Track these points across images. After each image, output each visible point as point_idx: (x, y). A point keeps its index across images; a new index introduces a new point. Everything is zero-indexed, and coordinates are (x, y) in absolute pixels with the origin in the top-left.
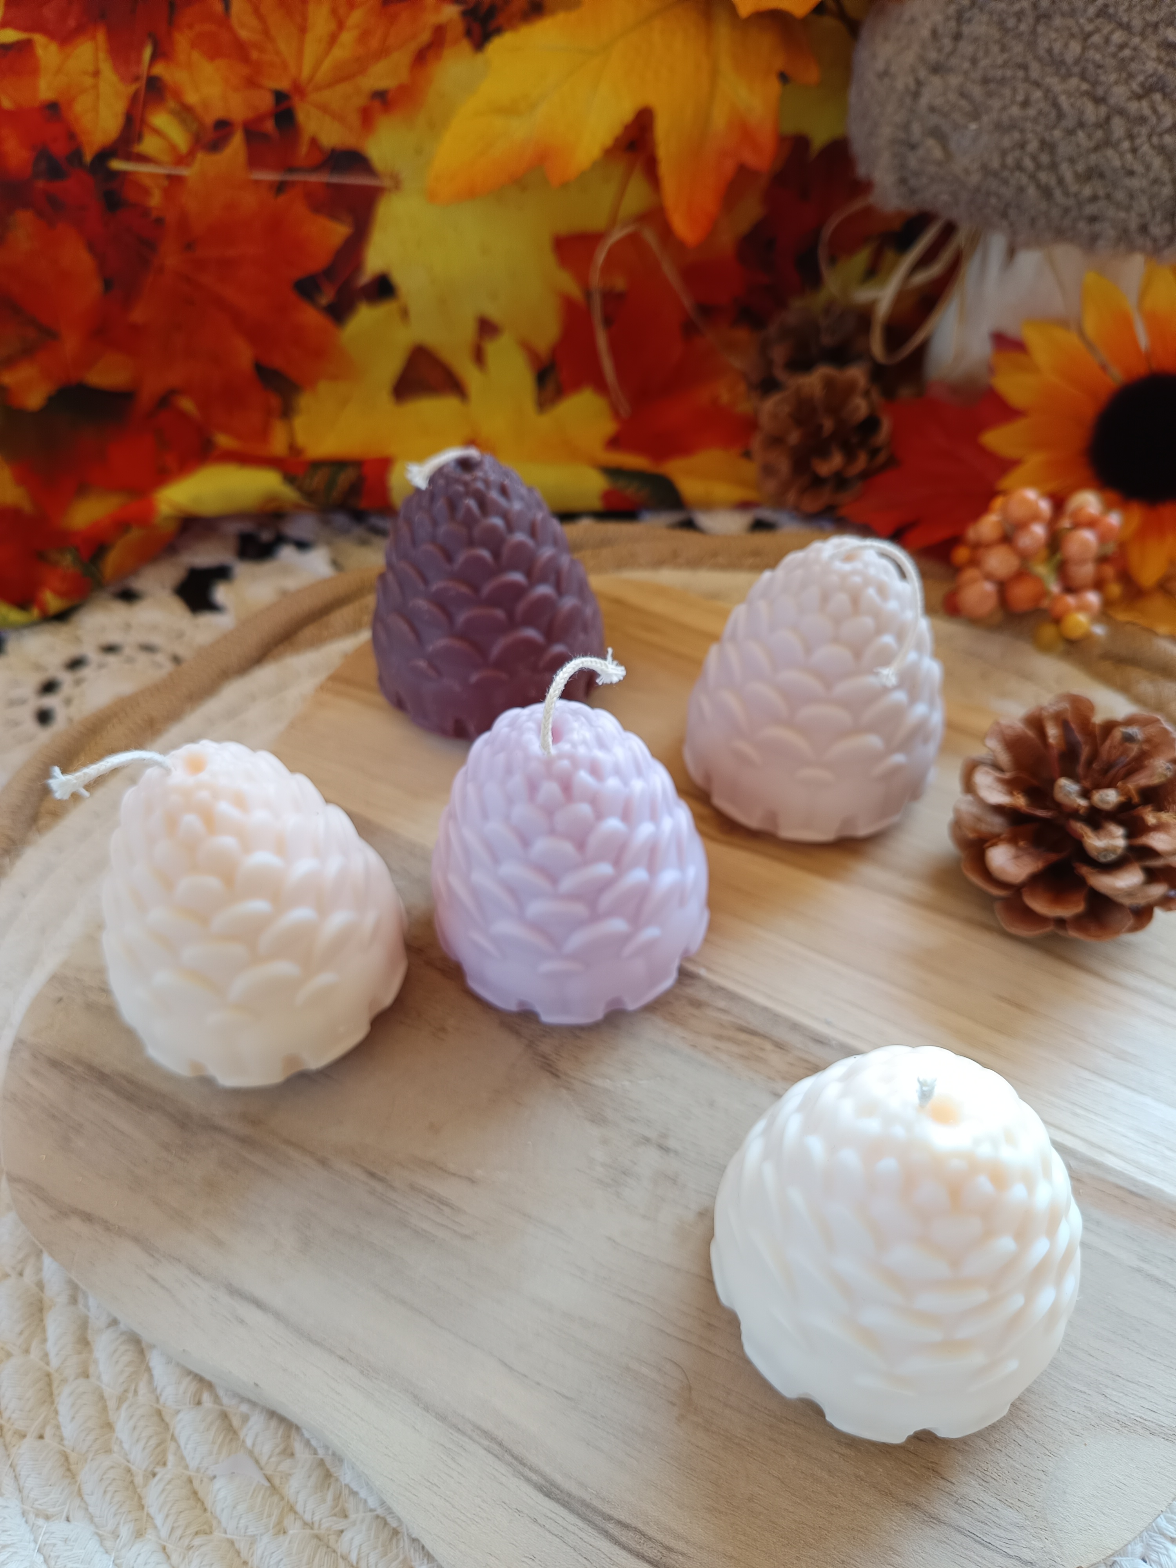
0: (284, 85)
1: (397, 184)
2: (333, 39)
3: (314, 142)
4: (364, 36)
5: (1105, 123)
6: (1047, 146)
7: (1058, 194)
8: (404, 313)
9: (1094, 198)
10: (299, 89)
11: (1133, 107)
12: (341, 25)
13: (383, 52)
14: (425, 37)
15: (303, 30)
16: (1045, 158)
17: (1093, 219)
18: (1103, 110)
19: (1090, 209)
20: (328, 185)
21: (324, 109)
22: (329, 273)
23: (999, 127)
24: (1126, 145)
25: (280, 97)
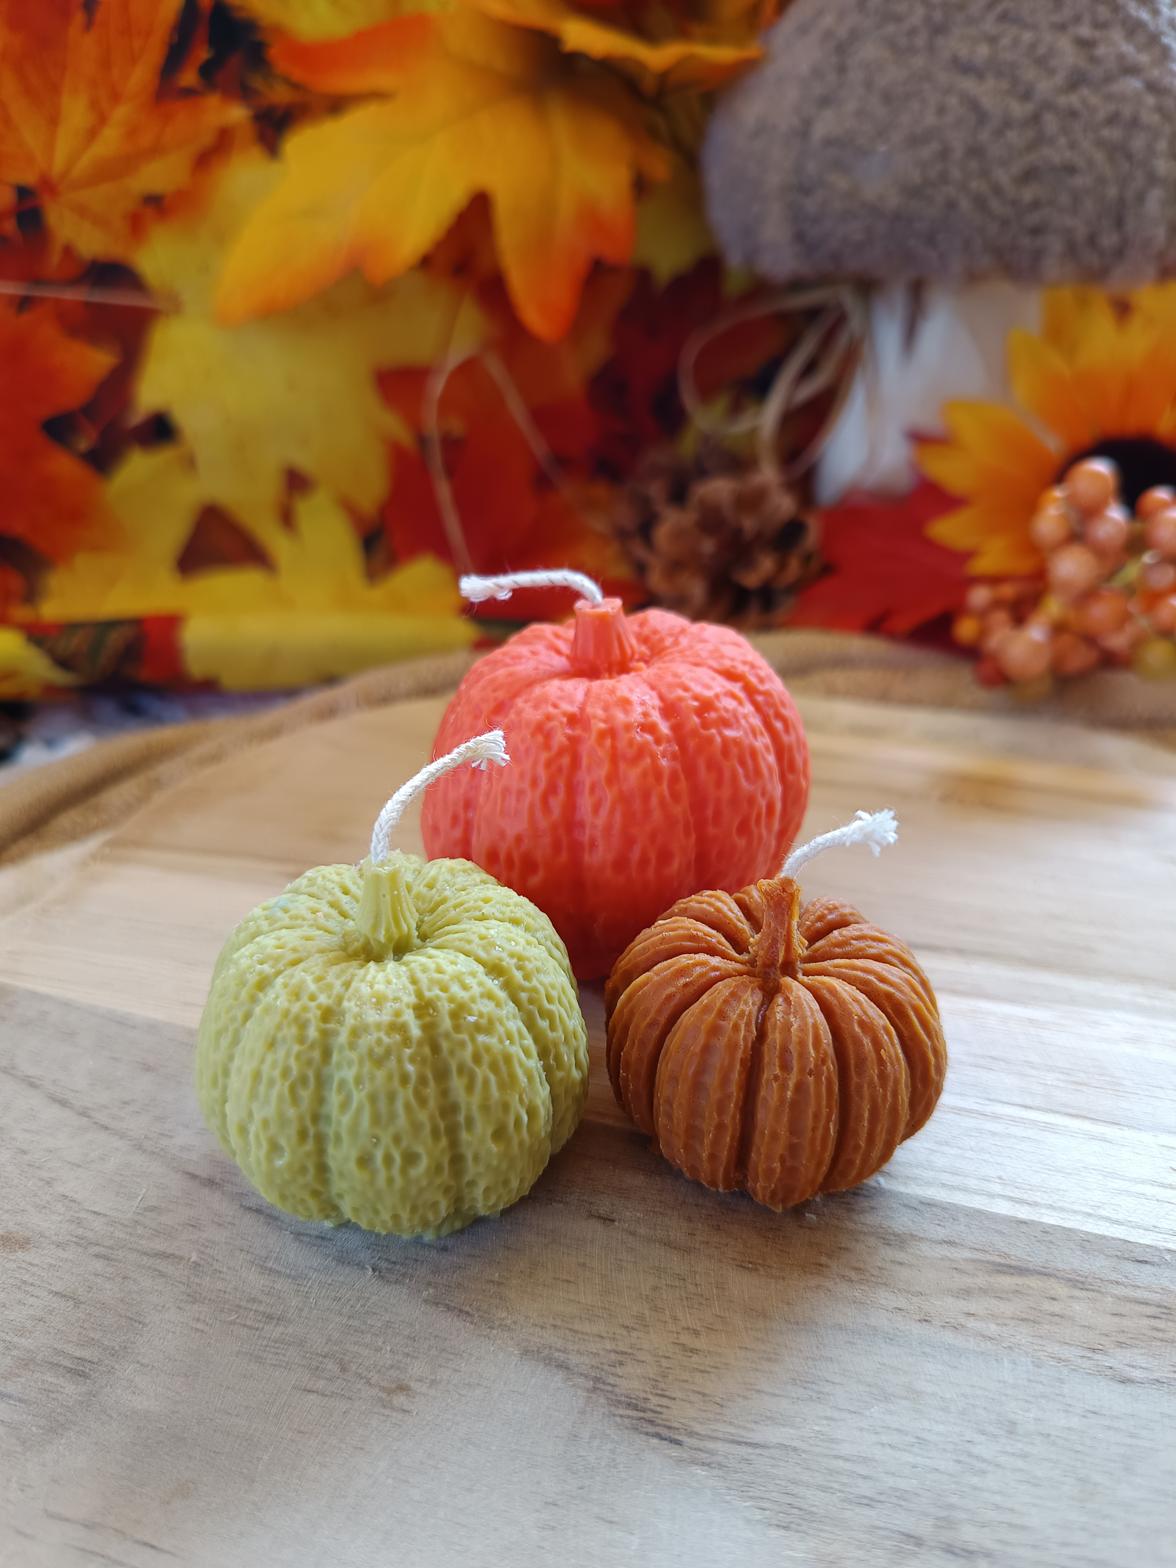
0: (29, 178)
1: (176, 306)
2: (92, 134)
3: (68, 251)
4: (132, 132)
5: (1035, 119)
6: (975, 151)
7: (995, 205)
8: (190, 463)
9: (1036, 205)
10: (48, 186)
11: (1063, 101)
12: (102, 120)
13: (155, 151)
14: (207, 139)
15: (54, 121)
16: (973, 165)
17: (1037, 231)
18: (1029, 108)
19: (1033, 219)
20: (87, 305)
21: (82, 211)
22: (89, 410)
23: (915, 141)
24: (1062, 141)
25: (23, 192)
